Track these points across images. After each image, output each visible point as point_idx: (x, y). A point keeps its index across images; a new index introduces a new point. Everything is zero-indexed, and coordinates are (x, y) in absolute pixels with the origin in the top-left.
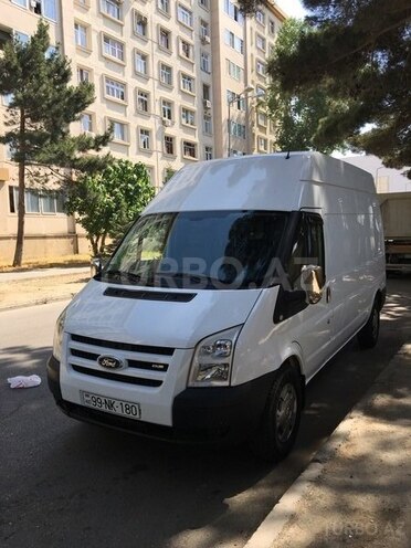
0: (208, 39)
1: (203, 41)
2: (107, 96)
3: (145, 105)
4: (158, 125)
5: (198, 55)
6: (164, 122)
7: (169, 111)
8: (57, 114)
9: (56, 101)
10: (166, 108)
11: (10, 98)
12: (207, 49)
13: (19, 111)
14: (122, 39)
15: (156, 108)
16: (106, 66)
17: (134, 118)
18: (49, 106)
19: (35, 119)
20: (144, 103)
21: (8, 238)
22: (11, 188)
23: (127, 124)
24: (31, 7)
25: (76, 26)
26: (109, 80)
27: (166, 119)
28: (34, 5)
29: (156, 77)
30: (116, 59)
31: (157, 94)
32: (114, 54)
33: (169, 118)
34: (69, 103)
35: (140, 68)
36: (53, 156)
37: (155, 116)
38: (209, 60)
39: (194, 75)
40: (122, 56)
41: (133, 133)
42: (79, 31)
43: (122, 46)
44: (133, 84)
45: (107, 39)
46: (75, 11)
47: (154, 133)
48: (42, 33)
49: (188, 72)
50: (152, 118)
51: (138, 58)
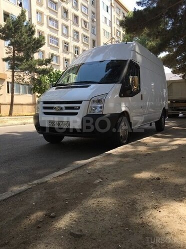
0: (95, 20)
1: (93, 21)
2: (50, 44)
3: (67, 48)
4: (73, 57)
5: (90, 27)
6: (75, 56)
7: (77, 51)
8: (29, 49)
9: (29, 43)
10: (76, 50)
11: (9, 42)
12: (95, 24)
13: (12, 47)
14: (58, 19)
15: (72, 50)
16: (50, 31)
17: (62, 54)
18: (26, 45)
19: (19, 51)
20: (66, 47)
21: (7, 104)
22: (8, 83)
23: (59, 56)
24: (18, 3)
25: (37, 13)
26: (51, 36)
27: (76, 54)
28: (19, 3)
29: (72, 36)
30: (54, 28)
31: (72, 43)
32: (53, 25)
33: (78, 54)
34: (34, 44)
35: (65, 32)
36: (27, 66)
37: (71, 53)
38: (95, 29)
39: (89, 35)
40: (57, 26)
41: (62, 61)
42: (39, 15)
43: (57, 22)
44: (62, 39)
45: (51, 19)
46: (37, 6)
47: (71, 61)
48: (23, 14)
49: (86, 34)
50: (70, 54)
51: (64, 27)
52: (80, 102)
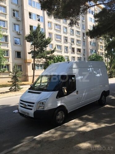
0: (84, 21)
1: (83, 21)
2: (56, 39)
4: (70, 45)
5: (81, 25)
6: (71, 44)
7: (73, 41)
8: (42, 46)
9: (41, 43)
10: (72, 40)
11: (31, 43)
12: (84, 23)
13: (33, 46)
14: (60, 24)
15: (69, 41)
16: (56, 32)
17: (63, 44)
18: (40, 44)
19: (37, 47)
20: (66, 40)
22: (32, 64)
23: (62, 46)
24: (37, 20)
26: (57, 35)
27: (72, 43)
28: (38, 19)
29: (69, 33)
30: (59, 29)
31: (69, 37)
32: (58, 28)
33: (73, 43)
35: (65, 31)
37: (69, 43)
38: (85, 26)
39: (80, 31)
40: (60, 29)
41: (63, 48)
42: (49, 24)
43: (60, 26)
44: (63, 35)
45: (56, 25)
46: (48, 19)
47: (69, 47)
48: (39, 27)
49: (78, 30)
50: (68, 44)
51: (65, 28)
52: (34, 103)
